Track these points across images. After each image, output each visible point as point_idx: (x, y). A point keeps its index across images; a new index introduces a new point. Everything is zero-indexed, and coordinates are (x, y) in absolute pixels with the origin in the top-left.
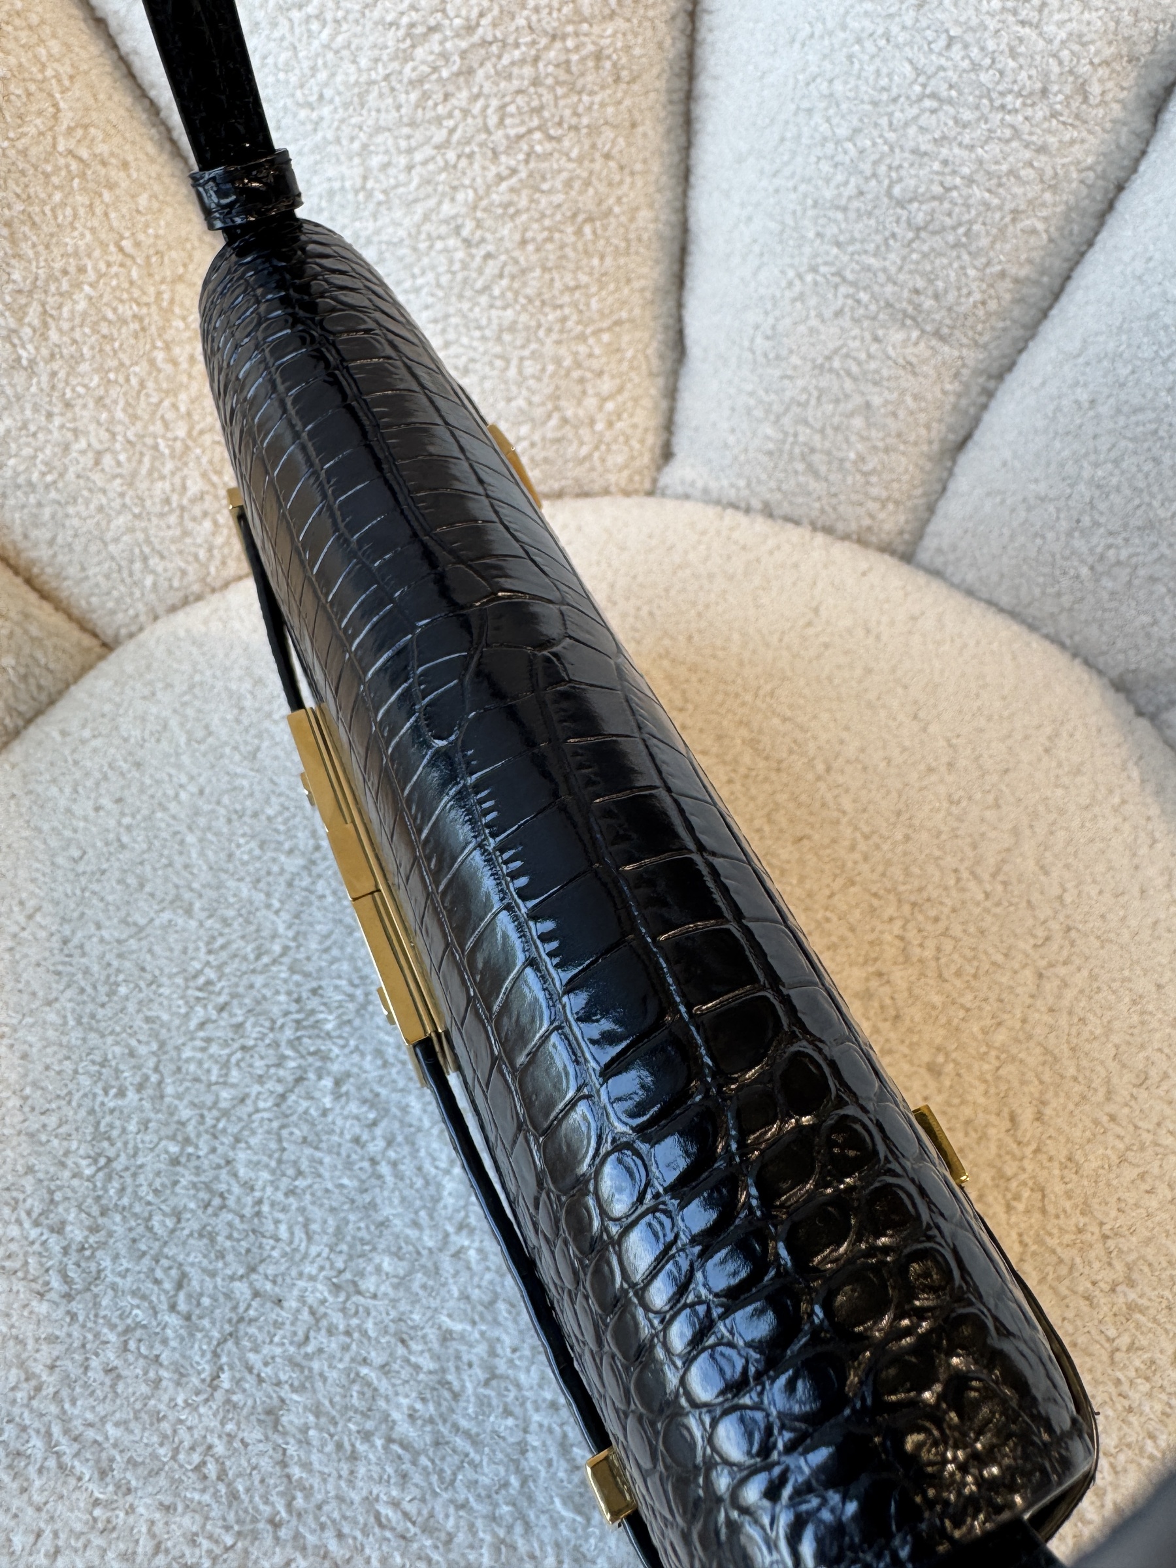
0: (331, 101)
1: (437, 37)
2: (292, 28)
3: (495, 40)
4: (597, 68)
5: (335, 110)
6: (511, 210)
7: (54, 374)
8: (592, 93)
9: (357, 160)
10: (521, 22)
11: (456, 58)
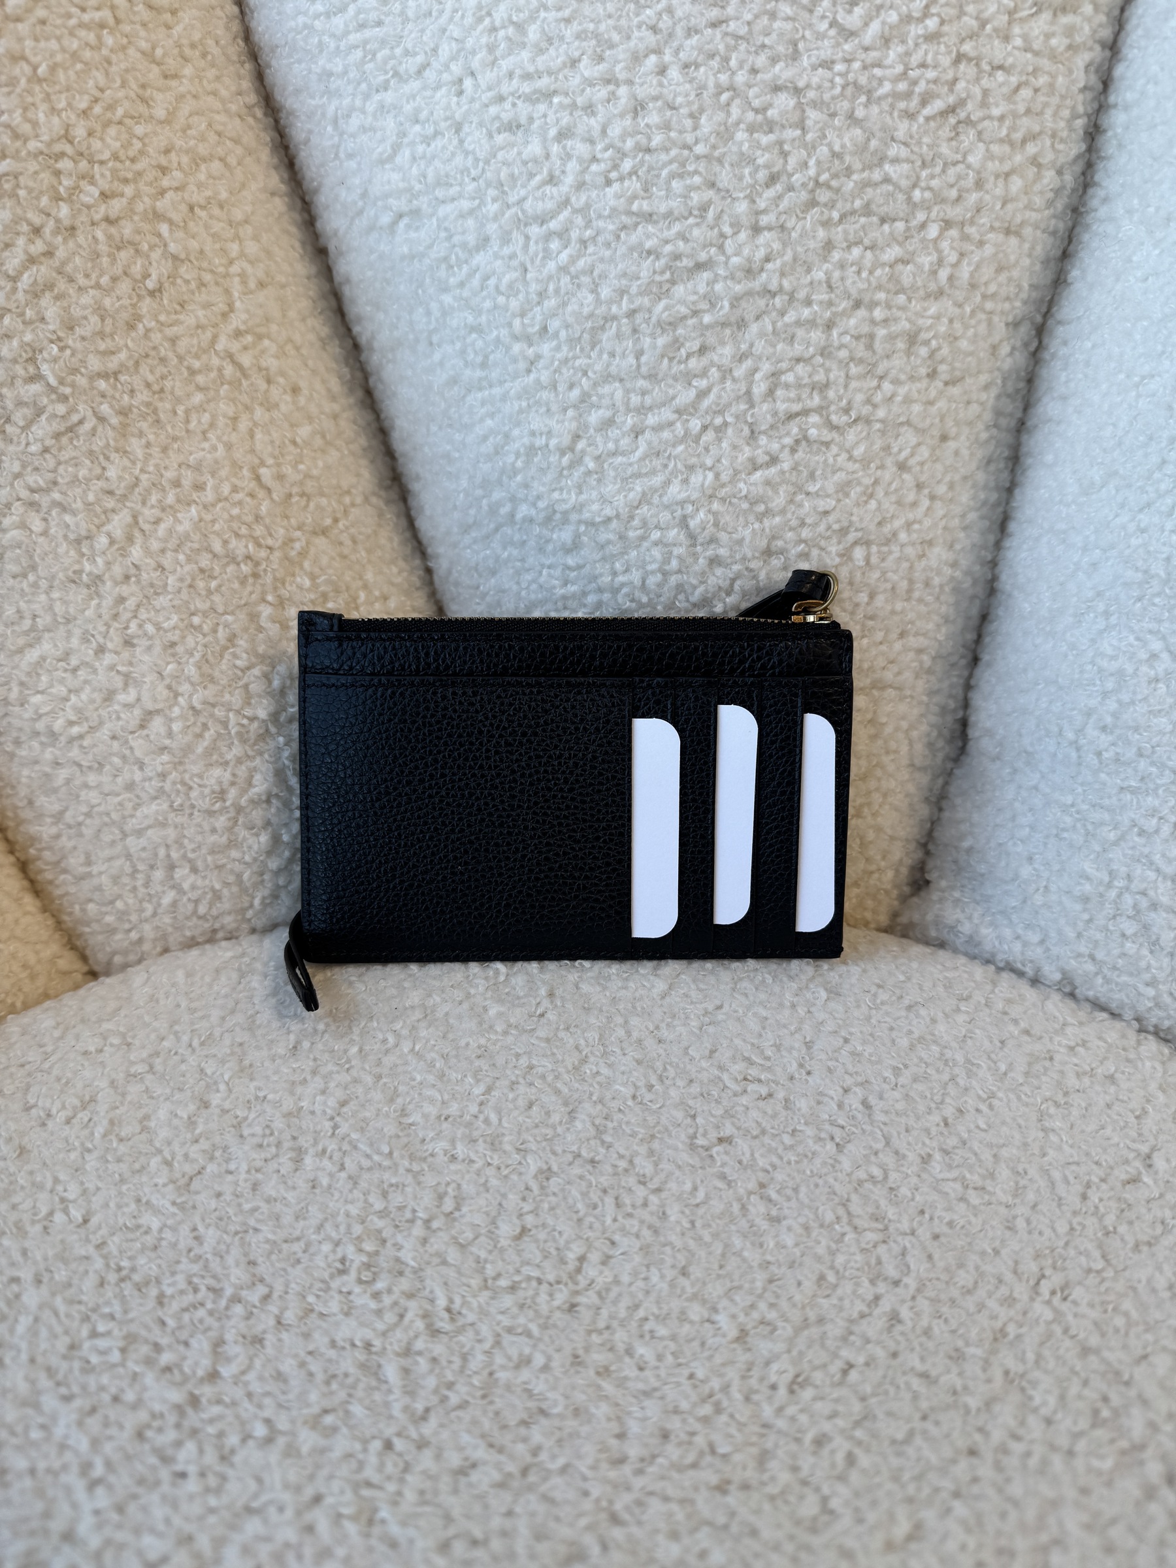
0: (556, 335)
2: (526, 247)
4: (908, 353)
5: (558, 348)
7: (121, 600)
8: (896, 382)
9: (571, 413)
10: (818, 275)
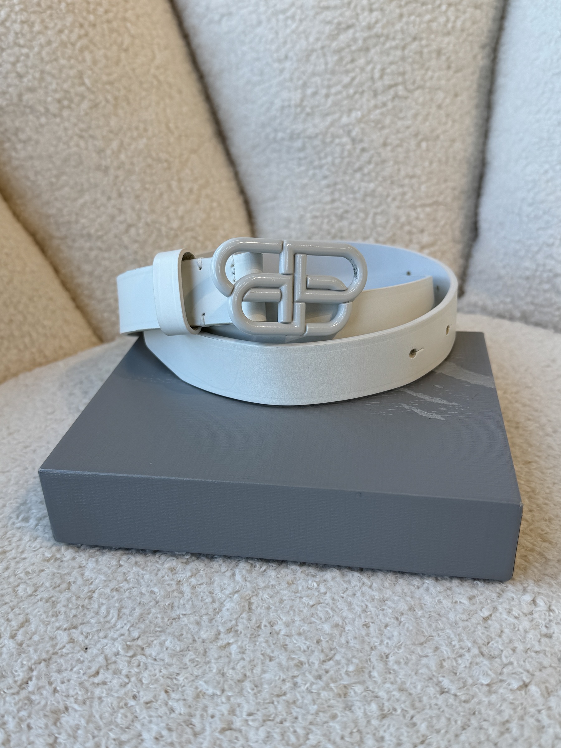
1: (351, 31)
3: (382, 35)
6: (380, 126)
11: (360, 42)
